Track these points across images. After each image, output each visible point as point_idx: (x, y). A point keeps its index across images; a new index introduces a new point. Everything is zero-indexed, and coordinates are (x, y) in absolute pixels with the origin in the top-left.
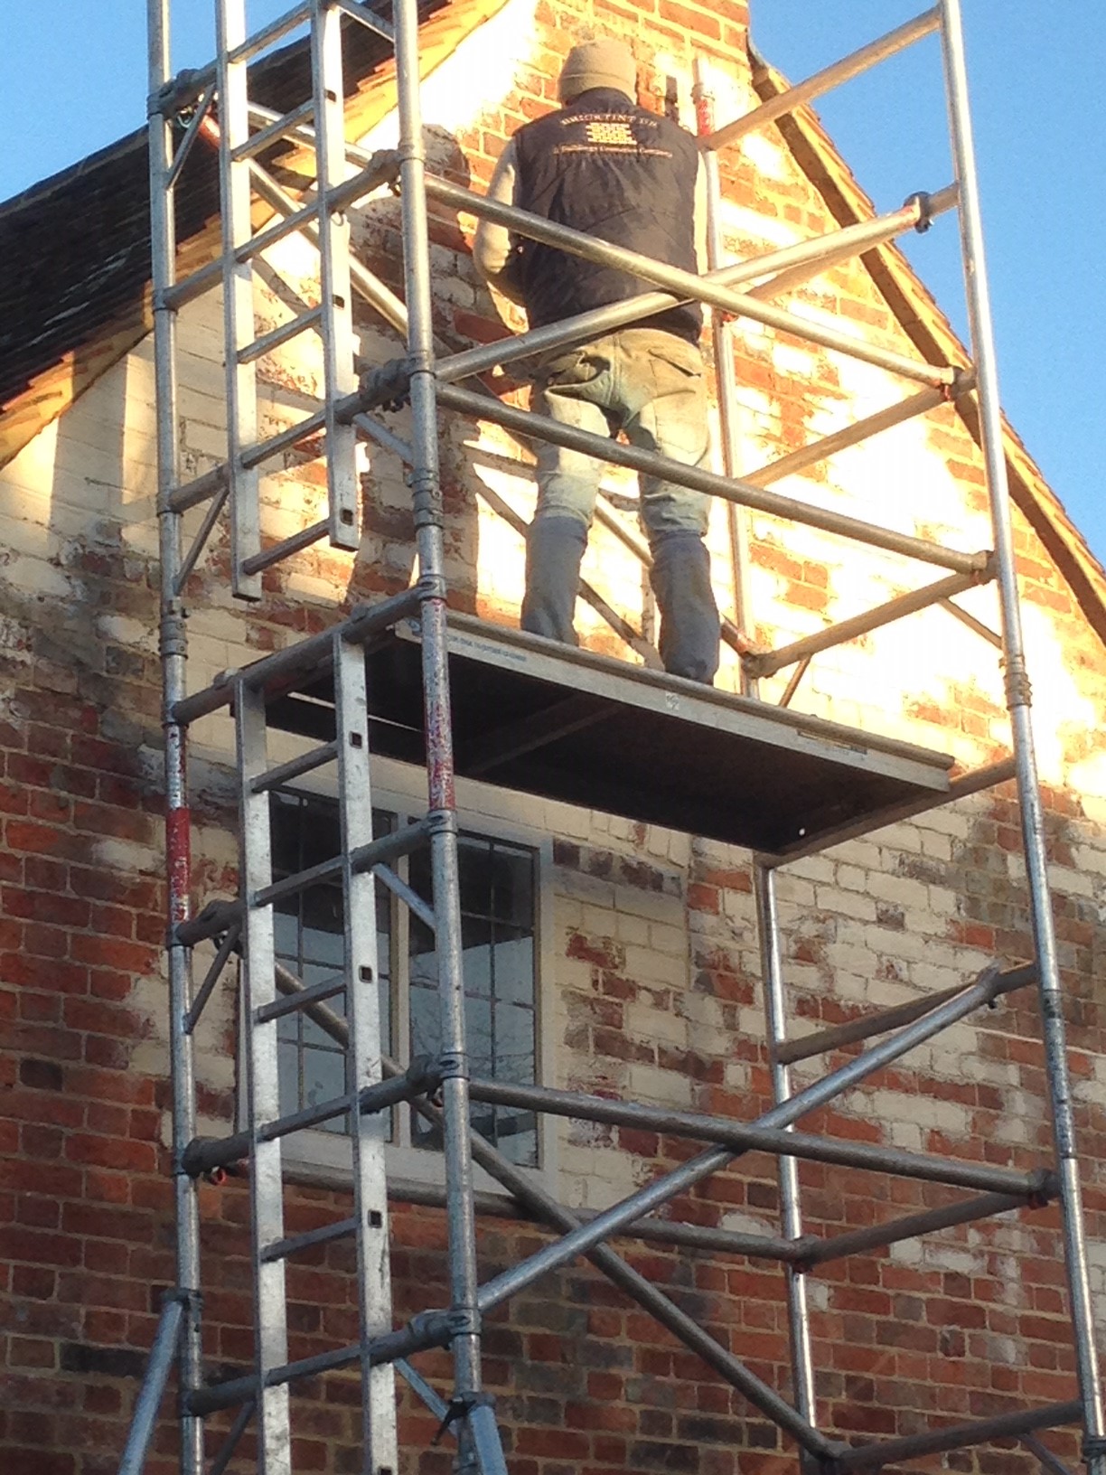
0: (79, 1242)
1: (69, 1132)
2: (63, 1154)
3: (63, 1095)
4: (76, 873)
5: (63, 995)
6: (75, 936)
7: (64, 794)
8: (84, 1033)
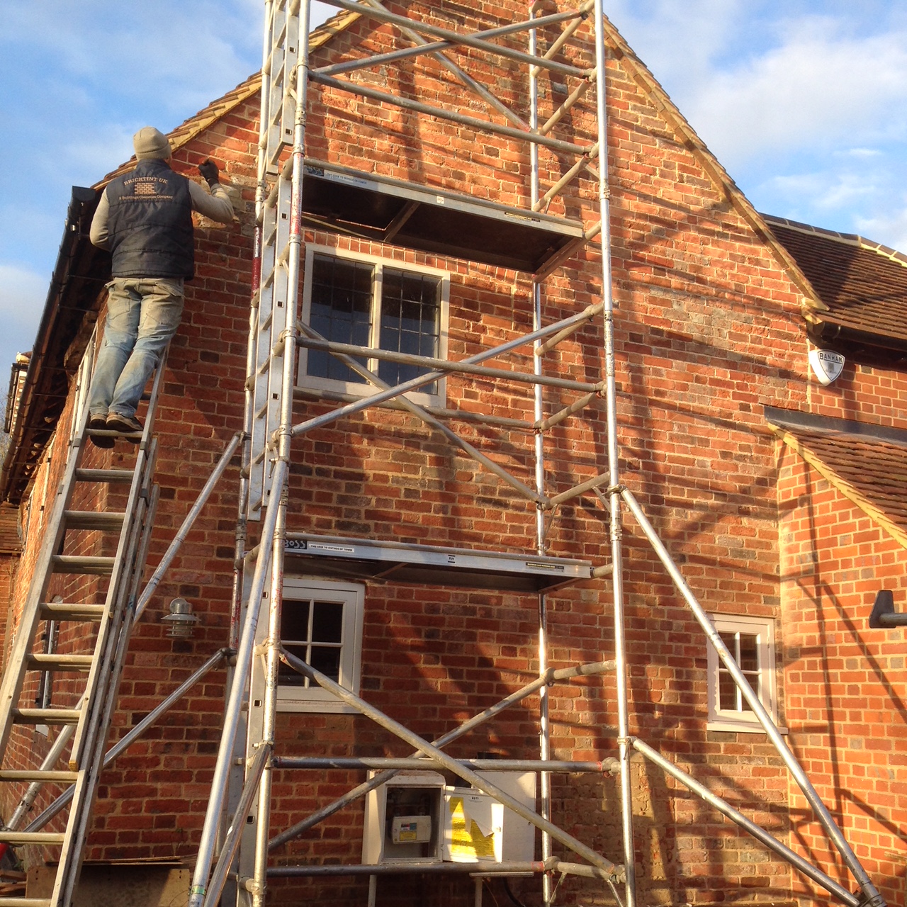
0: (224, 418)
1: (221, 378)
2: (218, 386)
3: (219, 365)
4: (229, 285)
5: (221, 329)
6: (227, 308)
7: (224, 255)
8: (230, 342)
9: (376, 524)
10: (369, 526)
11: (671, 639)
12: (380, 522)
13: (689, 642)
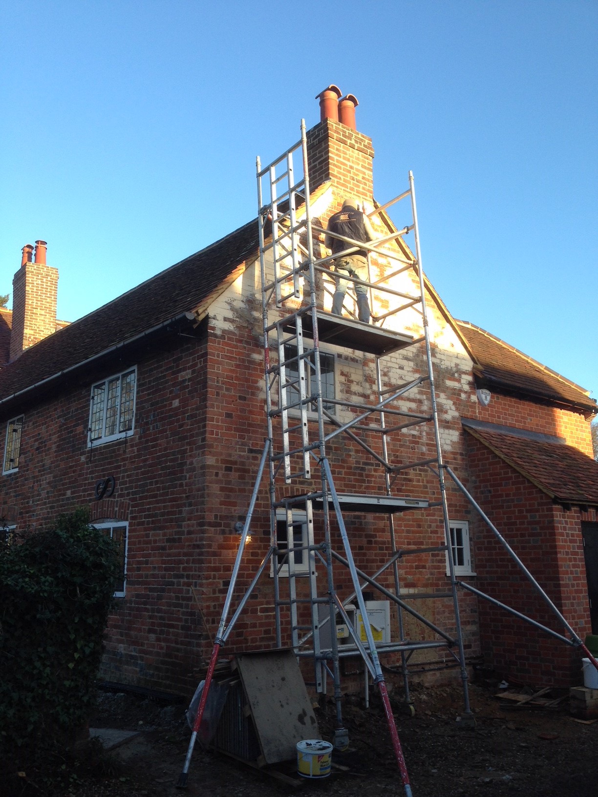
3: (246, 402)
4: (248, 360)
5: (246, 383)
6: (248, 372)
7: (245, 345)
8: (250, 390)
9: (315, 481)
10: (312, 482)
11: (431, 533)
12: (316, 480)
13: (438, 534)
